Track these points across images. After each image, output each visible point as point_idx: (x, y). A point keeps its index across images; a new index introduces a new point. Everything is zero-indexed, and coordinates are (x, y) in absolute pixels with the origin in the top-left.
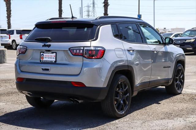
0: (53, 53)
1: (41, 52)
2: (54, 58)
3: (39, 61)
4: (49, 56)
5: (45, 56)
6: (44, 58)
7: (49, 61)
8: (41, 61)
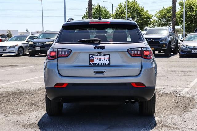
0: (105, 55)
1: (89, 55)
2: (107, 60)
3: (88, 64)
4: (100, 58)
5: (96, 58)
6: (94, 60)
7: (101, 63)
8: (90, 64)
